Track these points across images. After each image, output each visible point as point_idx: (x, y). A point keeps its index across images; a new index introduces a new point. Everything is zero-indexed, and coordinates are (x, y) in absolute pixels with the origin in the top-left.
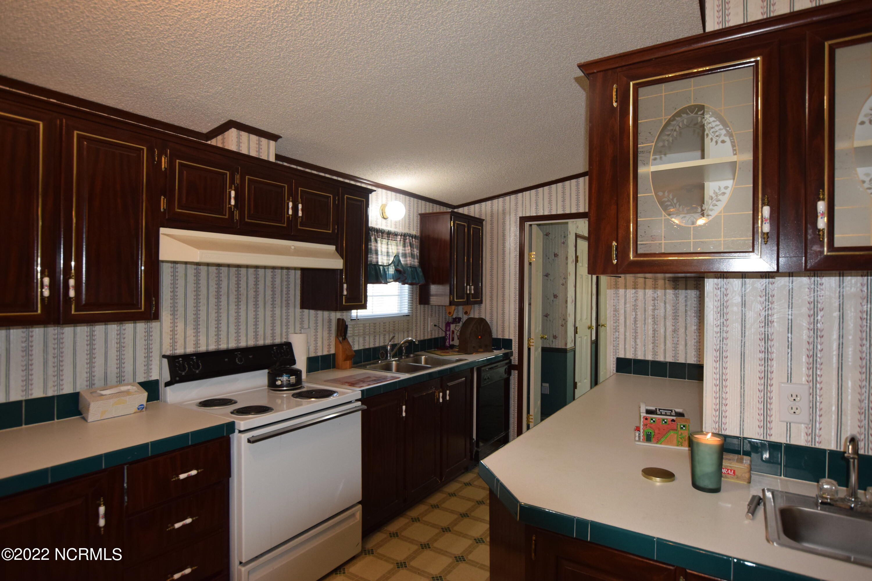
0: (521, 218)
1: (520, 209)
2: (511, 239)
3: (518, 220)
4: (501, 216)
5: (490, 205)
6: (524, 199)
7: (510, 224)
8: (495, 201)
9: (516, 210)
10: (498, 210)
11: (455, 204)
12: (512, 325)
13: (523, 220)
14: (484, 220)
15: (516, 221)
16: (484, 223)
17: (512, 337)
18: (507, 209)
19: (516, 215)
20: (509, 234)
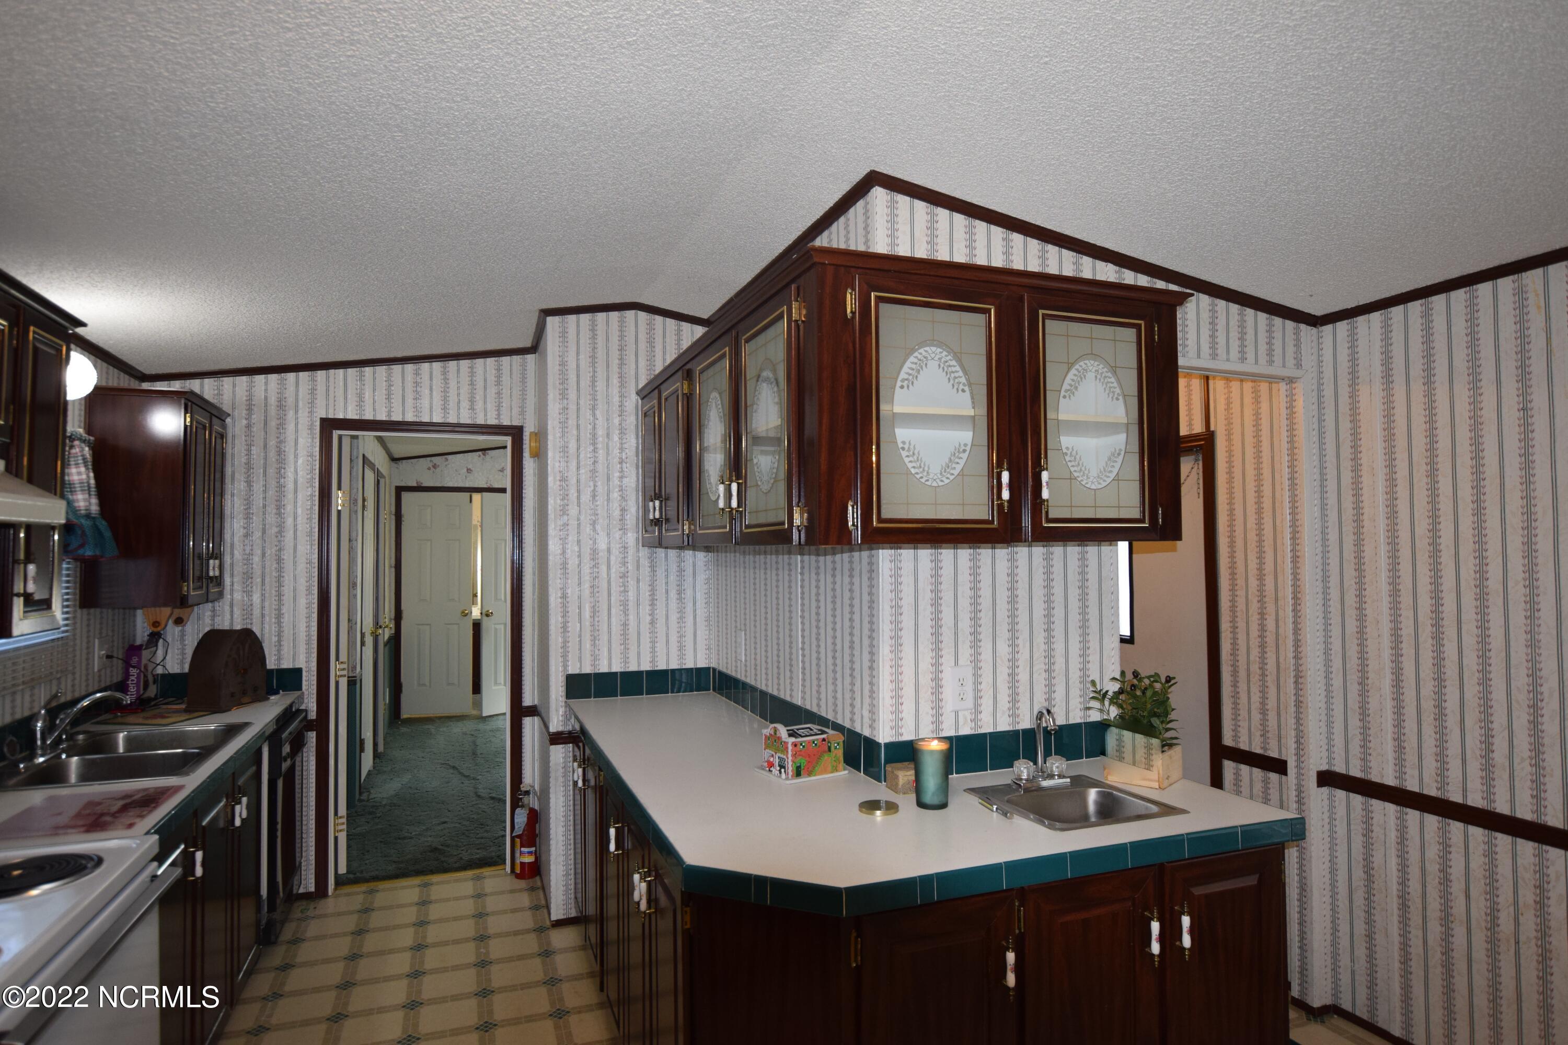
0: (323, 420)
1: (320, 402)
2: (300, 461)
3: (318, 423)
4: (273, 411)
5: (245, 384)
6: (331, 384)
7: (297, 431)
8: (260, 379)
9: (312, 403)
10: (266, 398)
11: (148, 371)
12: (302, 636)
13: (329, 425)
14: (229, 415)
15: (312, 425)
16: (228, 420)
17: (301, 663)
18: (291, 400)
19: (311, 412)
20: (293, 450)
